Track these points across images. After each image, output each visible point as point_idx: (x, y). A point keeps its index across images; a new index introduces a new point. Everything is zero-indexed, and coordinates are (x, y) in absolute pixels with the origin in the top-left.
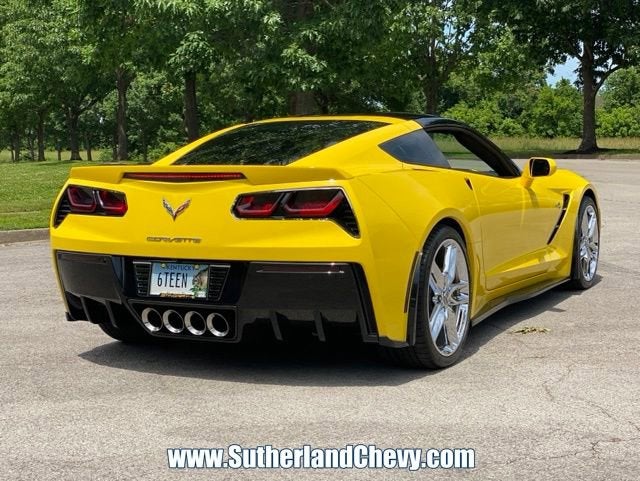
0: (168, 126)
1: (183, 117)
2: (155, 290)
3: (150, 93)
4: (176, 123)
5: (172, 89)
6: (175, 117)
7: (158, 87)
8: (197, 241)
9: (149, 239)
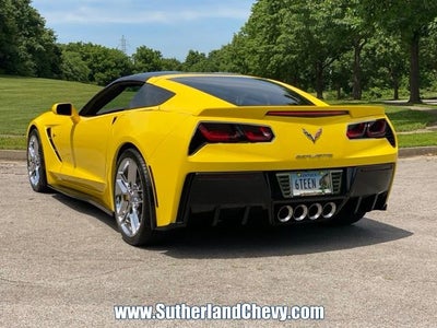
0: (377, 76)
1: (390, 70)
2: (296, 193)
3: (368, 53)
4: (383, 74)
5: (384, 50)
6: (385, 70)
7: (373, 49)
8: (331, 156)
9: (298, 157)
